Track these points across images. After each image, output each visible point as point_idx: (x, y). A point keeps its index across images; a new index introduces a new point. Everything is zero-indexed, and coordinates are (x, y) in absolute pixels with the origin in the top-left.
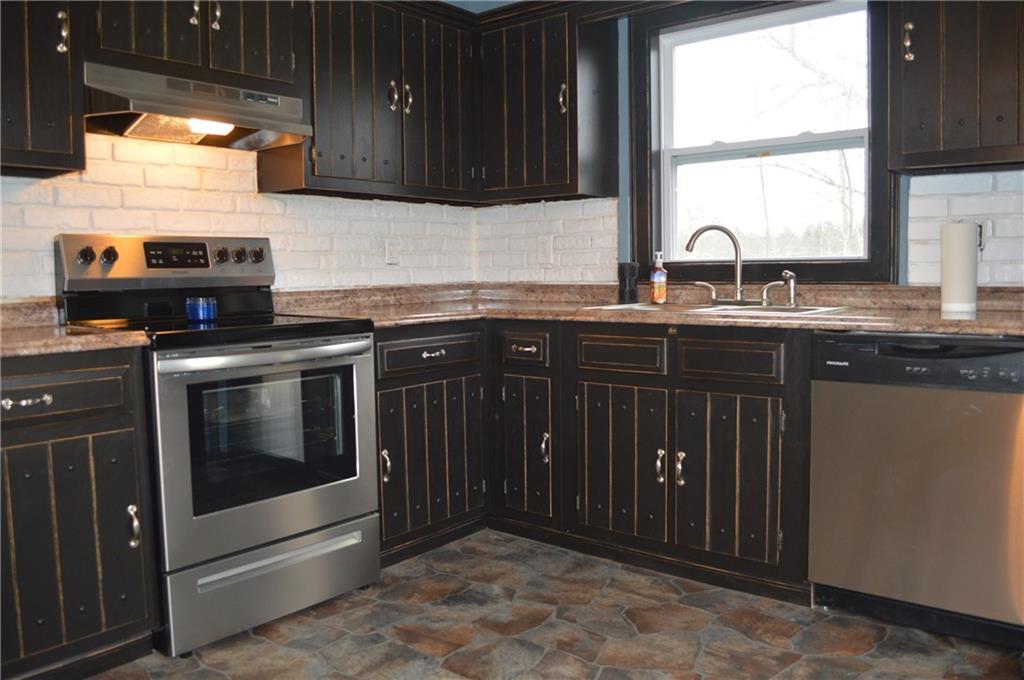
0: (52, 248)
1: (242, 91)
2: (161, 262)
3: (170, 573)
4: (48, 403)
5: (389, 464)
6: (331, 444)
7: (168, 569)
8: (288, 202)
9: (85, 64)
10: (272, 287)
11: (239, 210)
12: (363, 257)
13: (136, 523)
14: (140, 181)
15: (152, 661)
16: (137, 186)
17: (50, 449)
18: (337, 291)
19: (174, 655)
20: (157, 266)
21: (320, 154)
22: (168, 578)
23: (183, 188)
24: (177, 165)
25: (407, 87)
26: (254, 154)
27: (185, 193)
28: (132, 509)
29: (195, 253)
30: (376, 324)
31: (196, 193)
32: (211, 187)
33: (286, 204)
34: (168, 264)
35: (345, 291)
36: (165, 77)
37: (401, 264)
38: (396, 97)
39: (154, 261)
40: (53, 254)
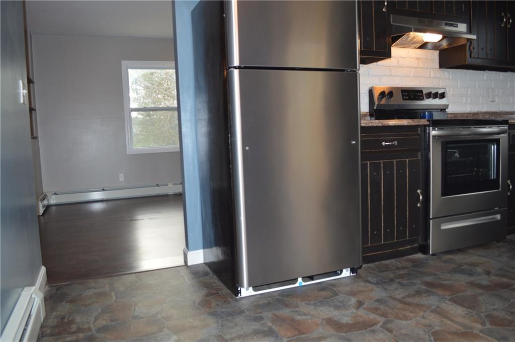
0: (368, 92)
1: (444, 22)
2: (407, 98)
3: (433, 219)
4: (396, 144)
5: (511, 187)
6: (488, 175)
7: (431, 217)
8: (451, 72)
9: (391, 15)
10: (447, 110)
11: (432, 76)
12: (480, 98)
13: (421, 197)
14: (397, 65)
15: (420, 256)
16: (396, 67)
17: (395, 163)
18: (470, 113)
19: (431, 253)
20: (406, 99)
21: (474, 48)
22: (431, 221)
23: (412, 67)
24: (410, 58)
25: (509, 15)
26: (438, 52)
27: (412, 70)
28: (419, 191)
29: (419, 94)
30: (509, 121)
31: (416, 69)
32: (422, 67)
33: (450, 74)
34: (410, 99)
35: (473, 113)
36: (417, 18)
37: (497, 101)
38: (505, 20)
39: (405, 97)
40: (368, 95)
